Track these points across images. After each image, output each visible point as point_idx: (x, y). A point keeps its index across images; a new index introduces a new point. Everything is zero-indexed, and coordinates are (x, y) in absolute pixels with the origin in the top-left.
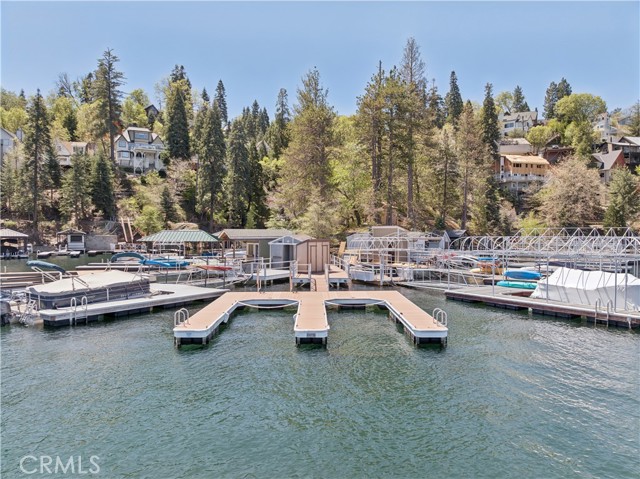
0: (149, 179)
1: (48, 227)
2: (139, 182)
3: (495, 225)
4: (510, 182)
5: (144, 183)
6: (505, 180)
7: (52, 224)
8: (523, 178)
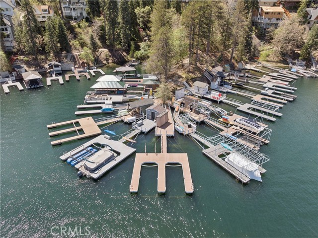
0: (81, 24)
1: (42, 59)
2: (77, 26)
3: (248, 53)
4: (262, 23)
5: (79, 27)
6: (259, 21)
7: (43, 57)
8: (269, 22)
